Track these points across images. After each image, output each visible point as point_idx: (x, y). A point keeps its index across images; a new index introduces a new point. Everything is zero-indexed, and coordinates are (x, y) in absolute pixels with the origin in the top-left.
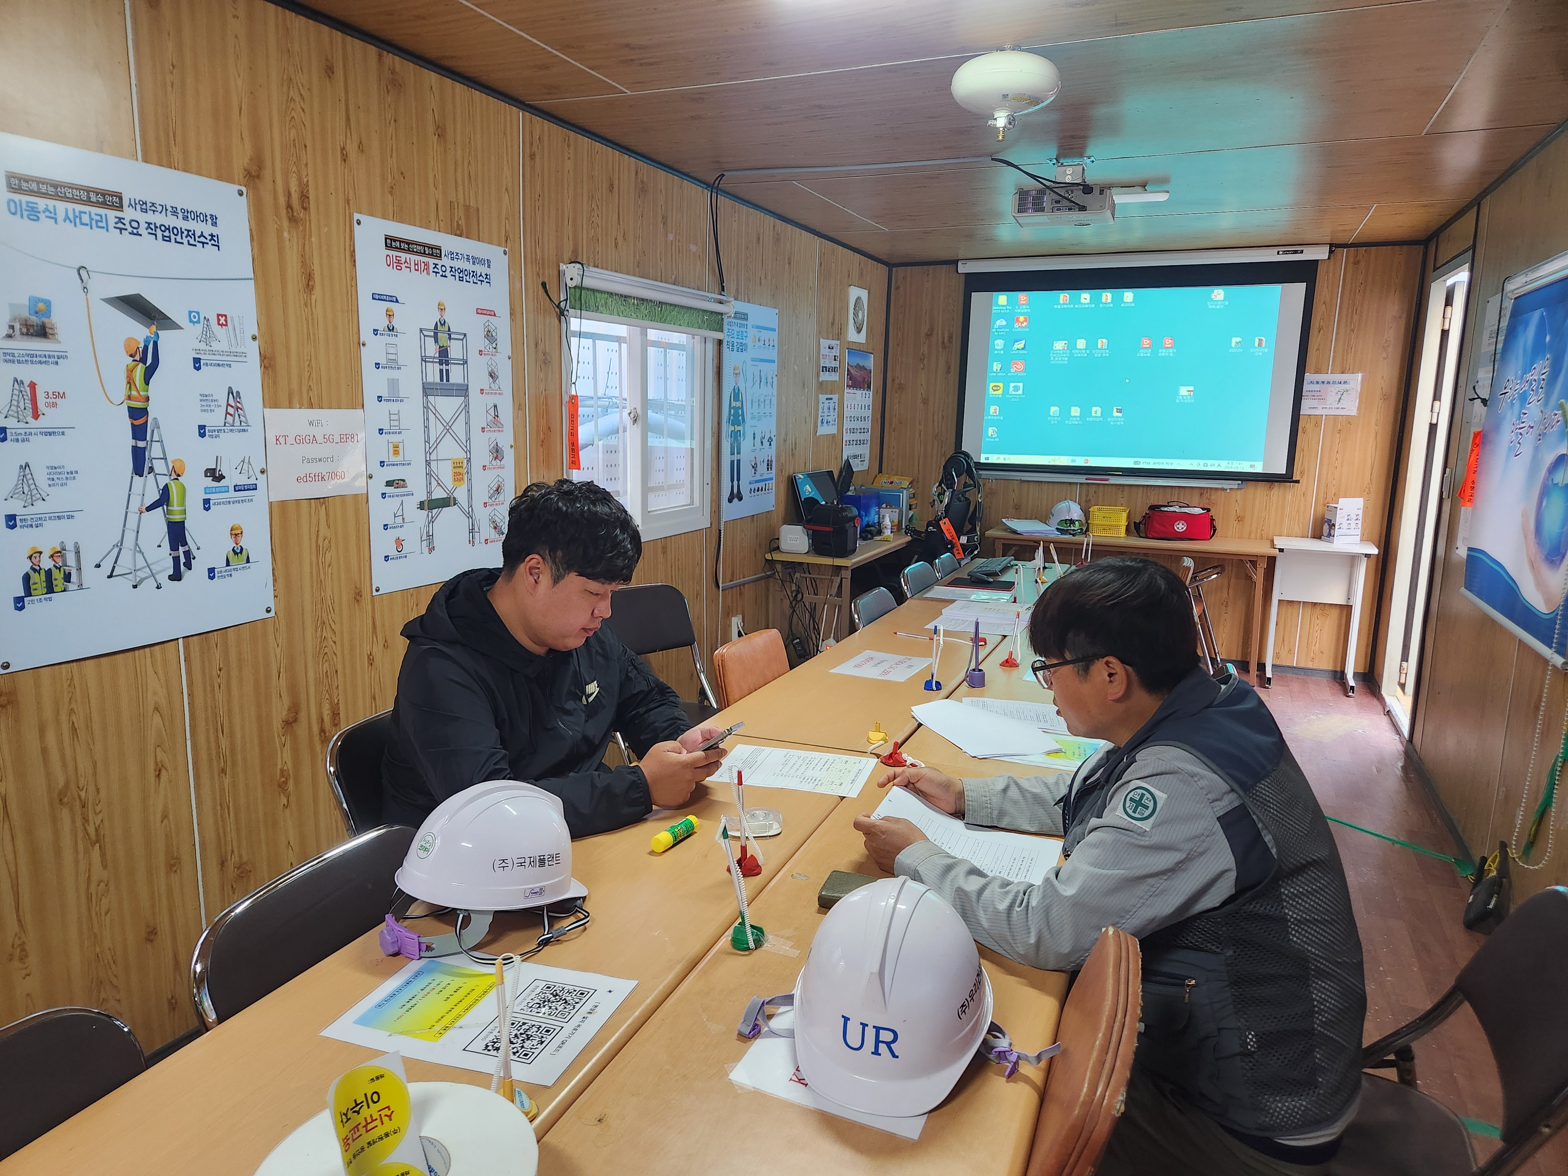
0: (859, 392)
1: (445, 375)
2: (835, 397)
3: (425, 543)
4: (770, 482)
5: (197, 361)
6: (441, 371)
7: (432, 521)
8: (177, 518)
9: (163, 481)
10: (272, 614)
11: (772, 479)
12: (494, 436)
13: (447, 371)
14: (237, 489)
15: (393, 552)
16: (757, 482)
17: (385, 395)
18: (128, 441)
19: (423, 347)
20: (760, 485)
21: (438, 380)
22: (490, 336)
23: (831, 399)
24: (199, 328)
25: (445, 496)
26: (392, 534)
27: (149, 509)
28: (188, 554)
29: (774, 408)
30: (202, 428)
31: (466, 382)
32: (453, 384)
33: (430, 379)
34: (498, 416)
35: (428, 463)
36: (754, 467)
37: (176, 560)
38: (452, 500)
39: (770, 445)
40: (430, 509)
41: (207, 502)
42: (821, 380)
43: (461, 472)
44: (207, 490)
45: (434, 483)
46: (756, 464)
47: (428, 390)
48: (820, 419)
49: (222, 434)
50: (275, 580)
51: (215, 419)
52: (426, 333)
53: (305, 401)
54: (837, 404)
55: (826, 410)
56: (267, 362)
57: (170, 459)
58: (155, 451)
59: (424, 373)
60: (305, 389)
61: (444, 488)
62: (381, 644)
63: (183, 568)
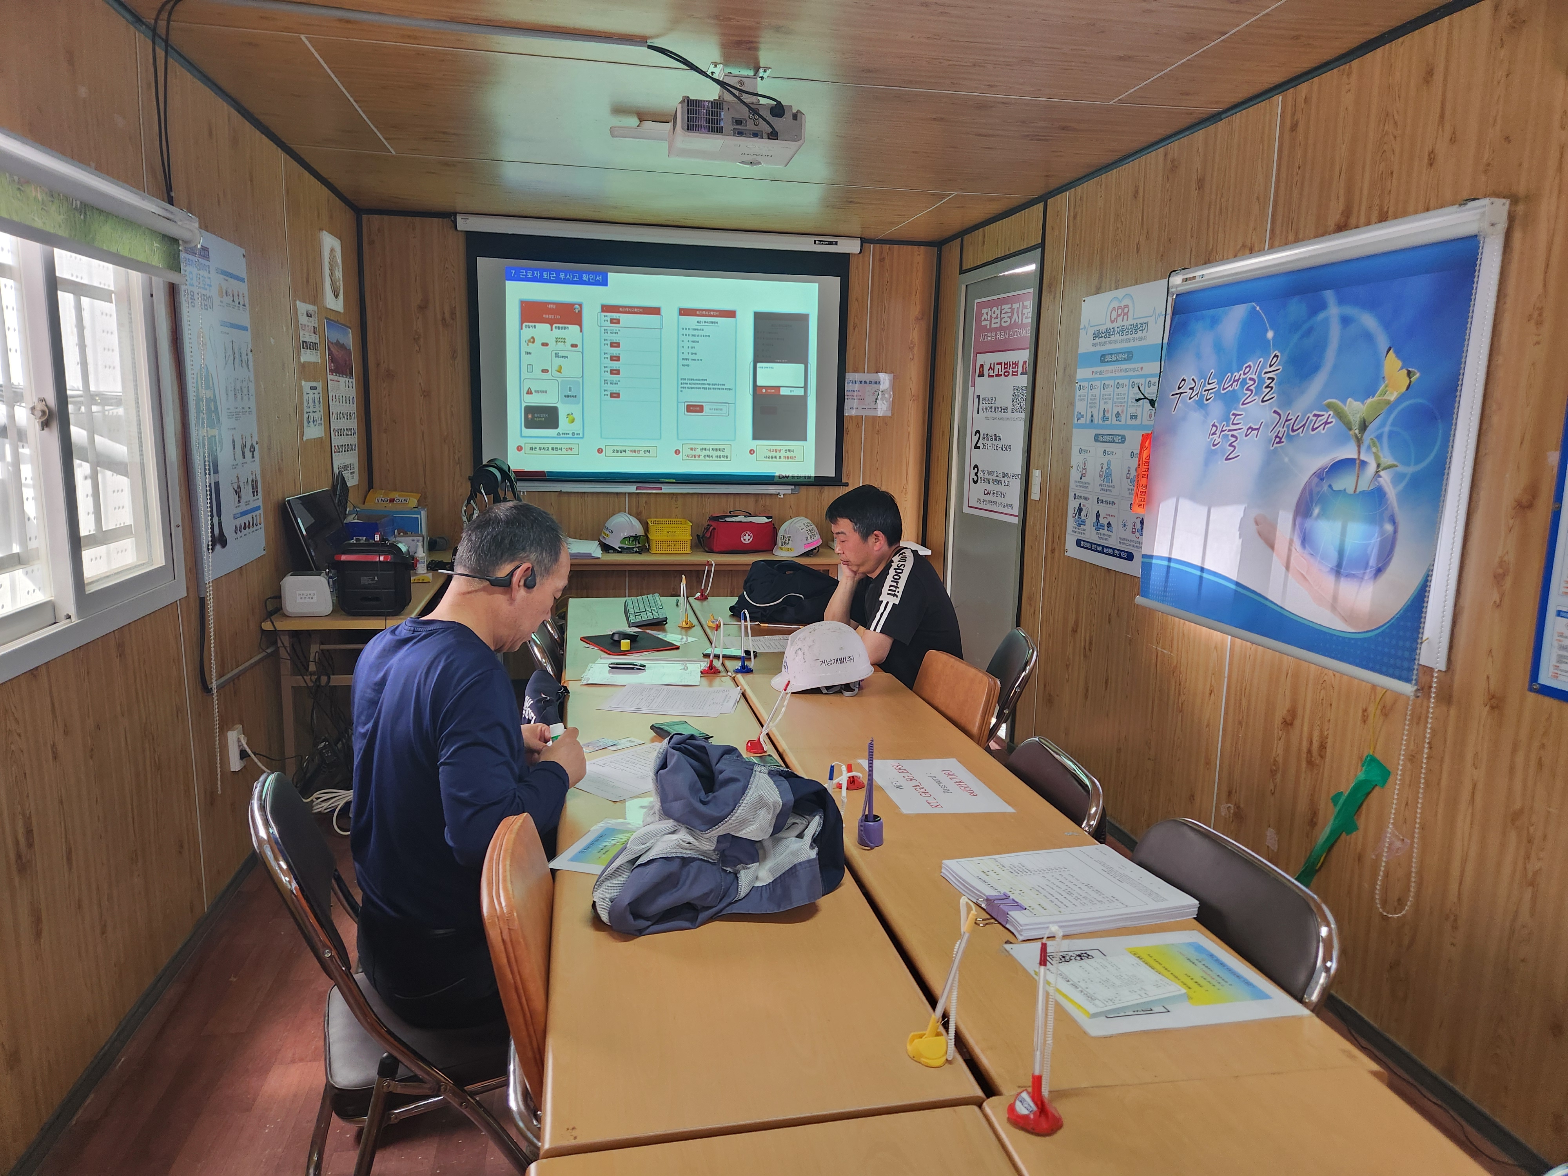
0: (342, 380)
2: (319, 385)
4: (257, 513)
11: (258, 508)
16: (244, 514)
20: (247, 518)
23: (315, 388)
29: (253, 399)
36: (238, 492)
39: (253, 457)
42: (302, 360)
46: (239, 487)
48: (306, 416)
54: (321, 395)
55: (311, 404)
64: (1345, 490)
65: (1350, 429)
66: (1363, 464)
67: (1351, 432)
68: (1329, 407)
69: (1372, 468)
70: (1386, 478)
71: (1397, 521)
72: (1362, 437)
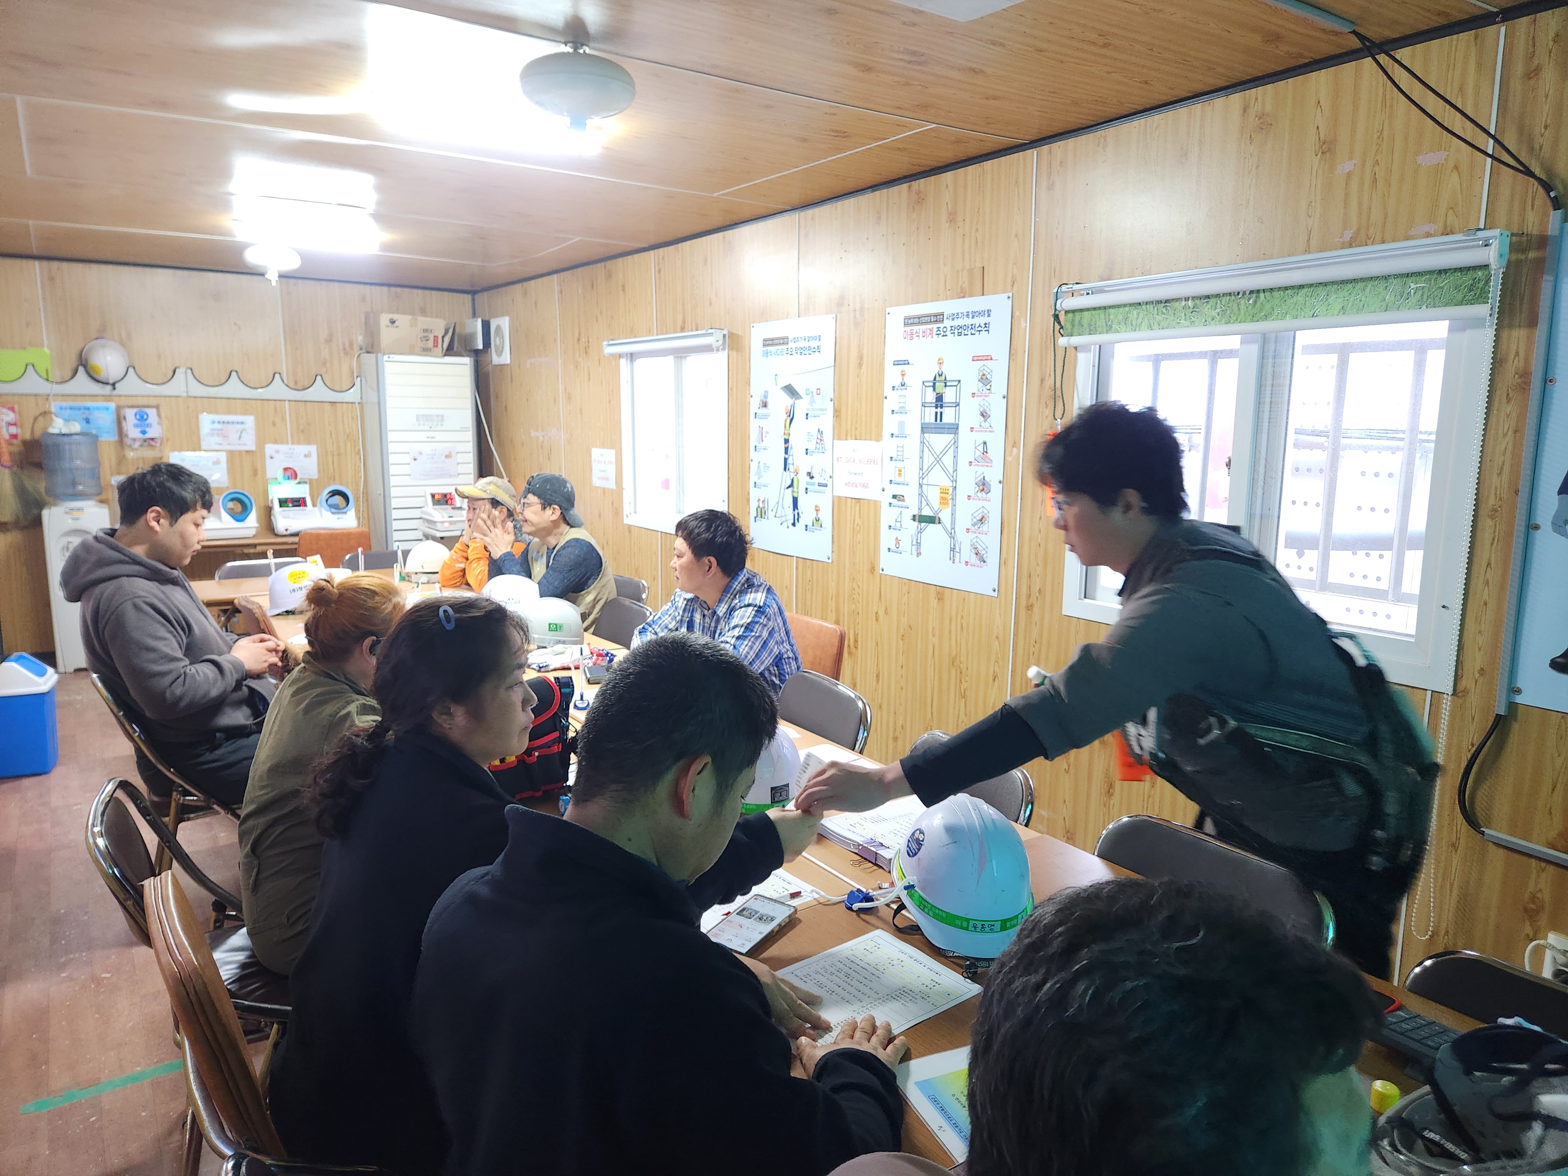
1: (939, 416)
3: (914, 547)
5: (807, 414)
6: (936, 413)
7: (920, 532)
8: (795, 495)
9: (793, 475)
10: (830, 561)
12: (981, 470)
13: (941, 413)
14: (820, 485)
15: (893, 547)
17: (896, 433)
18: (782, 455)
19: (924, 395)
21: (933, 420)
22: (984, 380)
24: (810, 396)
25: (932, 514)
26: (894, 534)
27: (788, 488)
28: (798, 514)
30: (807, 450)
31: (957, 422)
32: (945, 424)
33: (927, 421)
34: (987, 452)
35: (921, 486)
37: (794, 516)
38: (937, 520)
40: (920, 522)
43: (948, 496)
44: (808, 483)
45: (924, 503)
47: (925, 428)
49: (814, 454)
50: (833, 542)
51: (812, 446)
52: (926, 384)
53: (854, 437)
56: (837, 414)
57: (795, 465)
58: (790, 461)
59: (923, 415)
60: (854, 428)
61: (932, 508)
62: (884, 609)
63: (796, 521)
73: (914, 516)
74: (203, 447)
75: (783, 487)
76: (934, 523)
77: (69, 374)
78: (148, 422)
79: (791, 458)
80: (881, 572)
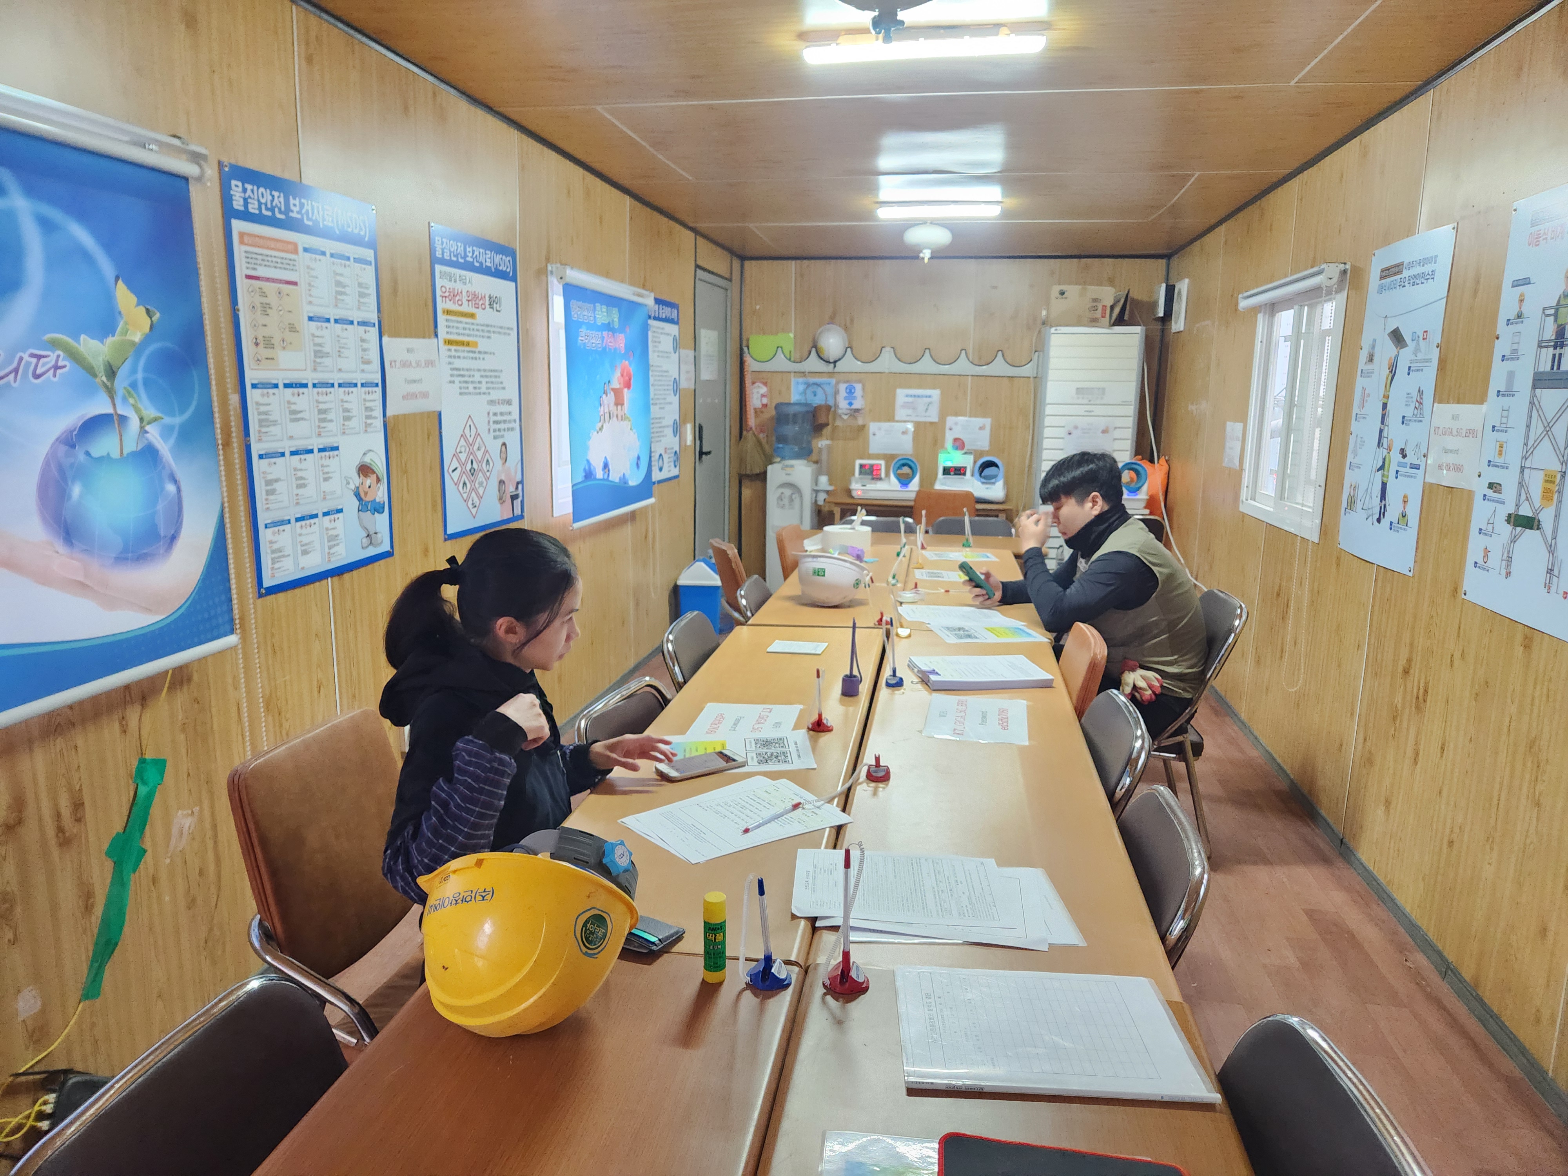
1: (1556, 362)
3: (1504, 564)
5: (1410, 368)
6: (1554, 357)
7: (1514, 540)
8: (1385, 479)
9: (1385, 453)
10: (1411, 574)
13: (1560, 356)
14: (1412, 467)
15: (1480, 562)
17: (1502, 389)
18: (1379, 425)
21: (1549, 368)
25: (1530, 515)
26: (1484, 541)
27: (1378, 470)
28: (1385, 506)
30: (1404, 417)
33: (1541, 369)
35: (1522, 469)
37: (1381, 508)
38: (1536, 523)
40: (1516, 525)
41: (1397, 472)
43: (1554, 488)
45: (1523, 497)
47: (1536, 381)
49: (1411, 423)
50: (1417, 548)
51: (1409, 412)
53: (1456, 400)
56: (1442, 365)
57: (1389, 438)
58: (1385, 434)
59: (1537, 359)
60: (1458, 386)
61: (1531, 504)
62: (1460, 652)
63: (1382, 516)
64: (108, 454)
65: (95, 375)
66: (123, 419)
67: (98, 380)
68: (54, 345)
69: (134, 423)
70: (154, 434)
71: (178, 479)
72: (112, 384)
73: (1510, 515)
74: (897, 418)
75: (1374, 470)
76: (1531, 528)
77: (806, 354)
78: (855, 395)
79: (1386, 427)
80: (1463, 596)
